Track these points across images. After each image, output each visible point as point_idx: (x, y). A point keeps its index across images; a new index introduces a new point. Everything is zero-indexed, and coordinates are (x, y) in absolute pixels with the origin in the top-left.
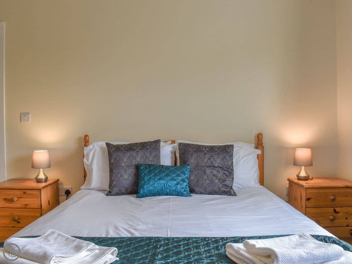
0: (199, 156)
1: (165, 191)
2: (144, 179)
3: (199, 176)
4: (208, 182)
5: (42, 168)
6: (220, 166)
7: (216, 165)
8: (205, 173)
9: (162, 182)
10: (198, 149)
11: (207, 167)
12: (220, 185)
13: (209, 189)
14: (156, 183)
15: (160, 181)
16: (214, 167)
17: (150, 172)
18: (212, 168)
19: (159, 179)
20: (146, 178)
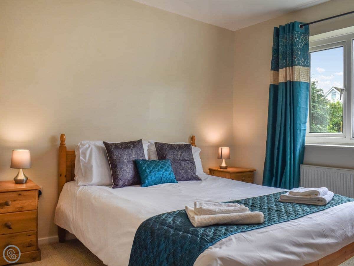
0: (174, 153)
1: (163, 179)
2: (146, 172)
3: (176, 168)
4: (183, 171)
5: (22, 169)
6: (188, 159)
7: (186, 159)
8: (181, 165)
9: (161, 173)
10: (172, 147)
11: (181, 160)
12: (192, 173)
13: (185, 177)
14: (157, 174)
15: (159, 172)
16: (185, 160)
17: (149, 166)
18: (184, 161)
19: (158, 171)
20: (148, 171)
